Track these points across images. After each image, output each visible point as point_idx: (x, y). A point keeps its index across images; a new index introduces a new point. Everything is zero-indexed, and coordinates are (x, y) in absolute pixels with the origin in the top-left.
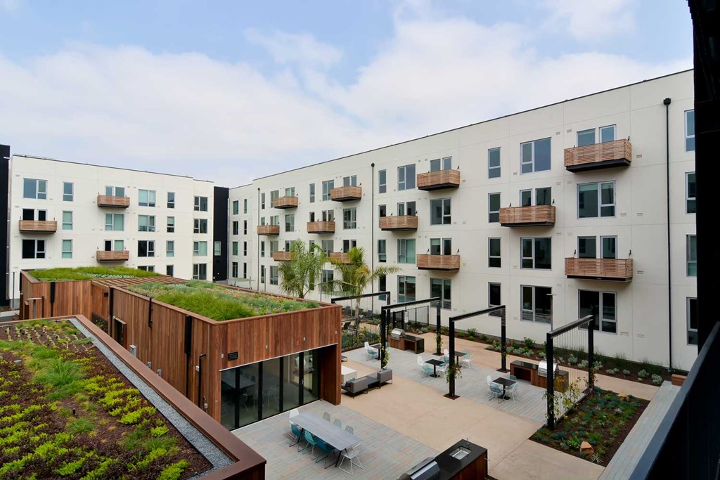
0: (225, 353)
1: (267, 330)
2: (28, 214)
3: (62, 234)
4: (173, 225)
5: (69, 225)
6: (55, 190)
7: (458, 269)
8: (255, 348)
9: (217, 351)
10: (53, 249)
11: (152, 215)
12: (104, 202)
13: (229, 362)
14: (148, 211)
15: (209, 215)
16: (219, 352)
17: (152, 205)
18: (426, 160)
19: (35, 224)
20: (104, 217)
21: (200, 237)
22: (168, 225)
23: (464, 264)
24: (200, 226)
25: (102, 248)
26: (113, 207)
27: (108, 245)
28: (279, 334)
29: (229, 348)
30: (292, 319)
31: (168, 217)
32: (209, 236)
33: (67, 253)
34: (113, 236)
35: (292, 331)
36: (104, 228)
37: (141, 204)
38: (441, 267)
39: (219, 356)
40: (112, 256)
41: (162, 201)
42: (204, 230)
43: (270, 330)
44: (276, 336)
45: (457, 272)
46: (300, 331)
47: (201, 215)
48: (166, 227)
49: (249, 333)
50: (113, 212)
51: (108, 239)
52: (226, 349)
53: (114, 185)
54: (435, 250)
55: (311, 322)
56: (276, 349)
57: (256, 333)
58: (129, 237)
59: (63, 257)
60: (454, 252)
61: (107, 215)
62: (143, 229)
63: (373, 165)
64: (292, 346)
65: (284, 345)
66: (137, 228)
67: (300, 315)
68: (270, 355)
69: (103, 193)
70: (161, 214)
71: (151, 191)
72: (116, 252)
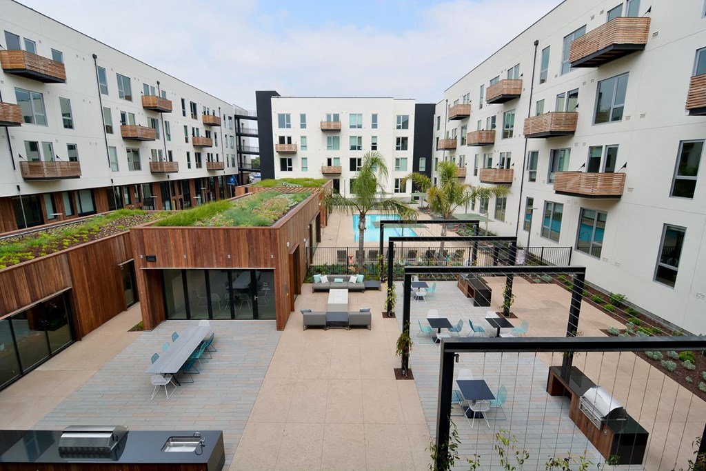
0: (144, 255)
1: (184, 241)
2: (282, 140)
3: (301, 153)
4: (376, 144)
5: (304, 147)
6: (295, 121)
7: (619, 197)
8: (173, 256)
9: (136, 251)
10: (297, 164)
11: (360, 135)
12: (326, 127)
13: (148, 263)
14: (356, 132)
15: (410, 133)
16: (138, 253)
17: (360, 127)
18: (602, 12)
19: (286, 147)
20: (326, 139)
21: (401, 154)
22: (373, 144)
23: (630, 189)
24: (402, 143)
25: (326, 164)
26: (331, 132)
27: (329, 161)
28: (197, 246)
29: (147, 250)
30: (212, 235)
31: (373, 137)
32: (409, 153)
33: (304, 168)
34: (332, 154)
35: (213, 246)
36: (326, 148)
37: (351, 127)
38: (597, 192)
39: (139, 257)
40: (331, 170)
41: (367, 122)
42: (405, 148)
43: (188, 243)
44: (194, 248)
45: (618, 201)
46: (222, 248)
47: (402, 133)
48: (370, 145)
49: (165, 241)
50: (332, 135)
51: (329, 157)
52: (144, 251)
53: (332, 112)
54: (593, 164)
55: (236, 240)
56: (195, 260)
57: (171, 242)
58: (344, 155)
59: (302, 170)
60: (618, 168)
61: (328, 138)
62: (353, 148)
63: (536, 43)
64: (215, 261)
65: (205, 258)
66: (349, 148)
67: (221, 232)
68: (190, 264)
69: (325, 120)
70: (367, 134)
71: (359, 115)
72: (335, 167)
